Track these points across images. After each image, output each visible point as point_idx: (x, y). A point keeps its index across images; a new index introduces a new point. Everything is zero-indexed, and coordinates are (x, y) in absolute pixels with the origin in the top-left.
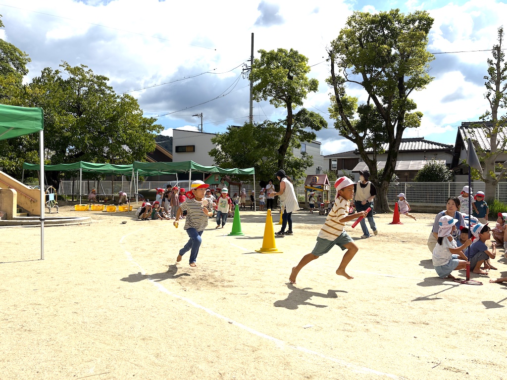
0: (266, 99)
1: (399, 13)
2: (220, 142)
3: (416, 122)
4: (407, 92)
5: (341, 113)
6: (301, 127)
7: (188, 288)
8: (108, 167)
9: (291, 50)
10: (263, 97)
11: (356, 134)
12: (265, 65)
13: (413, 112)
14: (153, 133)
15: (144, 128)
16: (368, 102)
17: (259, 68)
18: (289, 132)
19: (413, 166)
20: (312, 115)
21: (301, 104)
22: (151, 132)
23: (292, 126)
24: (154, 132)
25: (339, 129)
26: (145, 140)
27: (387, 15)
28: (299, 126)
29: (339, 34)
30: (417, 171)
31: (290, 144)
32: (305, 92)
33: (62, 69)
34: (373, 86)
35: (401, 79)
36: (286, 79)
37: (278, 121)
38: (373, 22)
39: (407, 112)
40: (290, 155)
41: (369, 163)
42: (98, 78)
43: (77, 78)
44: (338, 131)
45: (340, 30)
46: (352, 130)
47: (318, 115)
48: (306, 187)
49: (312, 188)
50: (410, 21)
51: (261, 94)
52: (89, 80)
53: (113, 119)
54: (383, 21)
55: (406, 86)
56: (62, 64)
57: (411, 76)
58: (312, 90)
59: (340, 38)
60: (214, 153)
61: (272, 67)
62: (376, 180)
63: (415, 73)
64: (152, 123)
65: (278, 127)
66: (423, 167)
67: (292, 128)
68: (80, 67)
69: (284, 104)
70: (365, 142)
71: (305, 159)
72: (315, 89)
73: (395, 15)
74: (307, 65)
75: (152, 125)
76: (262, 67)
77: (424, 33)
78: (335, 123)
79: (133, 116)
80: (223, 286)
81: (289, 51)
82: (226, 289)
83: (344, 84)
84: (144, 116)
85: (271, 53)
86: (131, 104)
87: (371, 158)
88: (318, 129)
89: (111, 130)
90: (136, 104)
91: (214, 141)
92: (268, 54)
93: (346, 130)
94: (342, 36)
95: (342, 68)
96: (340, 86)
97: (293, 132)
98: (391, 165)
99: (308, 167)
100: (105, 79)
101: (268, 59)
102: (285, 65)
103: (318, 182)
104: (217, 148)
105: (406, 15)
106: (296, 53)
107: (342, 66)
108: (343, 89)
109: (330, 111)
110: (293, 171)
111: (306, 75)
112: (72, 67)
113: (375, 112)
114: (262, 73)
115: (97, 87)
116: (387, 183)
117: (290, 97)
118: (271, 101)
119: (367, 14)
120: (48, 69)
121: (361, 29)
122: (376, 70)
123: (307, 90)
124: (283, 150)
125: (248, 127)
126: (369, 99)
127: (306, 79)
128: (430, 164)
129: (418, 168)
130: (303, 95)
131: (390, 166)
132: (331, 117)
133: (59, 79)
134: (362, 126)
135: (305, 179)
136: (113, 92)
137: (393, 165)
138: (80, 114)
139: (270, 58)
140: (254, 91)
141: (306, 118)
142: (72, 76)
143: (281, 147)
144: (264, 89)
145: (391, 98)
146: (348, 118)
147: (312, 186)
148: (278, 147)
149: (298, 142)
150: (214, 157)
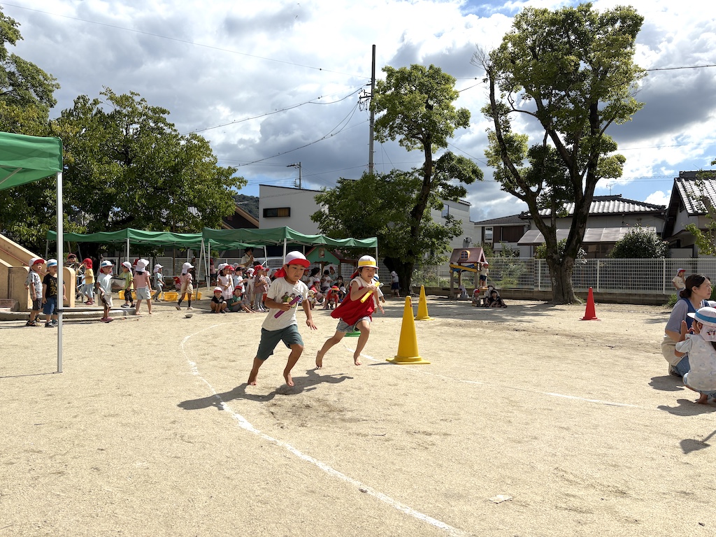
0: (393, 139)
1: (591, 9)
2: (327, 202)
3: (615, 170)
4: (602, 126)
5: (504, 156)
6: (445, 179)
7: (286, 423)
8: (167, 236)
9: (431, 67)
10: (390, 135)
11: (527, 189)
12: (393, 89)
13: (611, 154)
14: (231, 189)
15: (219, 183)
16: (545, 141)
17: (383, 94)
18: (427, 185)
19: (607, 237)
20: (460, 161)
21: (445, 145)
22: (228, 188)
23: (432, 177)
24: (233, 188)
25: (501, 181)
26: (221, 198)
27: (575, 12)
28: (442, 177)
29: (502, 42)
30: (613, 243)
31: (428, 204)
32: (450, 128)
33: (102, 98)
34: (552, 117)
35: (594, 107)
36: (423, 110)
37: (411, 171)
38: (553, 22)
39: (602, 155)
40: (428, 220)
41: (545, 231)
42: (154, 110)
43: (124, 111)
44: (500, 183)
45: (504, 35)
46: (520, 182)
47: (470, 162)
48: (452, 266)
49: (460, 267)
50: (608, 21)
51: (387, 132)
52: (141, 114)
53: (175, 170)
54: (567, 21)
55: (600, 118)
56: (104, 91)
57: (609, 102)
58: (461, 125)
59: (503, 48)
60: (318, 217)
61: (403, 92)
62: (555, 256)
63: (615, 97)
64: (231, 174)
65: (412, 178)
66: (623, 238)
67: (431, 180)
68: (129, 95)
69: (419, 145)
70: (539, 199)
71: (451, 225)
72: (465, 124)
73: (586, 12)
74: (453, 89)
75: (230, 178)
76: (389, 93)
77: (630, 37)
78: (495, 173)
79: (203, 164)
80: (343, 420)
81: (427, 69)
82: (348, 425)
83: (510, 115)
84: (218, 165)
85: (402, 72)
86: (200, 147)
87: (548, 224)
88: (469, 181)
89: (173, 184)
90: (208, 148)
91: (319, 200)
92: (397, 72)
93: (511, 181)
94: (506, 44)
95: (505, 92)
96: (503, 117)
97: (434, 186)
98: (578, 234)
99: (455, 236)
100: (164, 112)
101: (397, 80)
102: (422, 88)
103: (470, 259)
104: (322, 210)
105: (602, 12)
106: (437, 71)
107: (506, 89)
108: (507, 122)
109: (487, 154)
110: (433, 243)
111: (453, 104)
112: (118, 95)
113: (553, 156)
114: (389, 100)
115: (152, 125)
116: (572, 259)
117: (430, 134)
118: (401, 141)
119: (545, 11)
120: (83, 97)
121: (535, 33)
122: (558, 94)
123: (454, 126)
124: (418, 212)
125: (368, 179)
126: (546, 136)
127: (453, 108)
128: (633, 232)
129: (615, 238)
130: (447, 132)
131: (576, 235)
132: (490, 164)
133: (99, 112)
134: (535, 177)
135: (449, 255)
136: (175, 130)
137: (581, 234)
138: (128, 162)
139: (400, 78)
140: (376, 126)
141: (451, 165)
142: (118, 108)
143: (416, 208)
144: (391, 123)
145: (578, 135)
146: (515, 165)
147: (460, 265)
148: (410, 208)
149: (440, 200)
150: (319, 223)
